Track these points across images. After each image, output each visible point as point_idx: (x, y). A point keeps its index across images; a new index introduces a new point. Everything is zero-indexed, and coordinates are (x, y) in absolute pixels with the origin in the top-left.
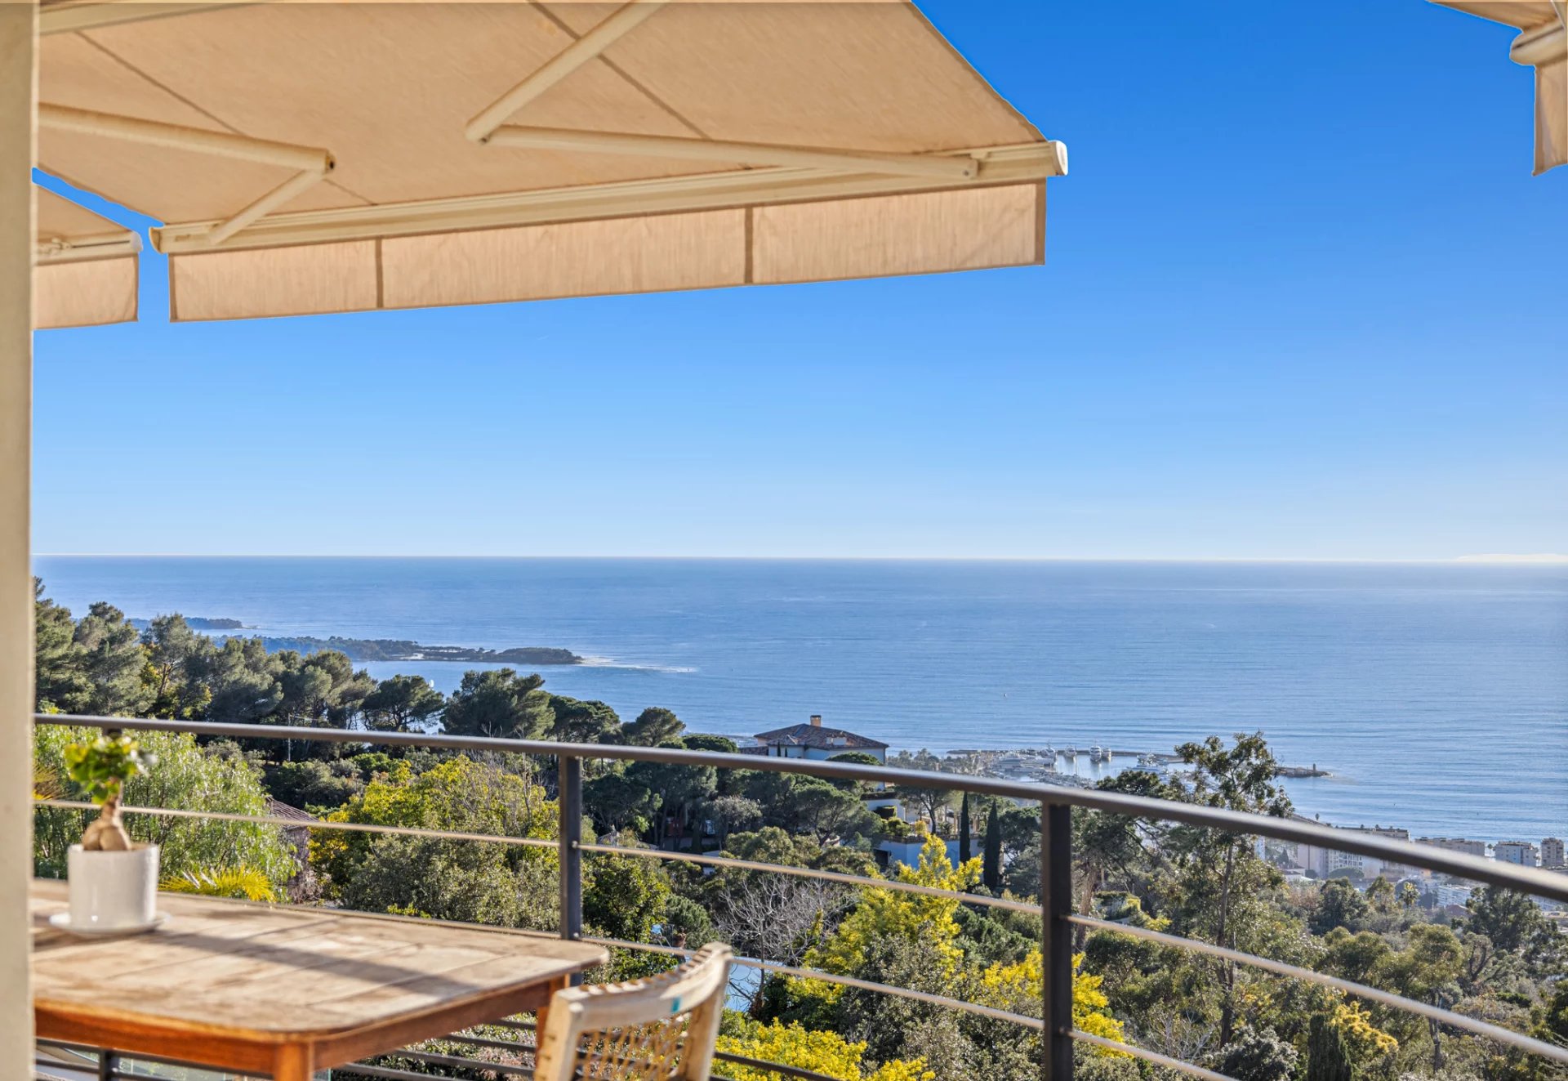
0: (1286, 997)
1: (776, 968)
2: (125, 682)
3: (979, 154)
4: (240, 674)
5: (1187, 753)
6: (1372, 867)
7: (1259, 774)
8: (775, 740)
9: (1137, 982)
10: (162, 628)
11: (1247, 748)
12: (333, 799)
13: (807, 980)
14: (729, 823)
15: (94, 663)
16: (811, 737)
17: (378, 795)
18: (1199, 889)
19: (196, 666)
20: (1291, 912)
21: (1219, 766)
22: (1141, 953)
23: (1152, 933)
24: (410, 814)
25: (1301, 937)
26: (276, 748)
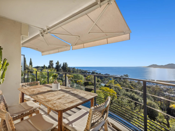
0: (129, 86)
1: (105, 84)
2: (78, 72)
3: (124, 32)
4: (83, 71)
5: (124, 75)
6: (132, 80)
7: (127, 76)
8: (105, 74)
9: (122, 85)
10: (80, 70)
11: (127, 75)
12: (87, 77)
13: (107, 85)
14: (103, 78)
15: (77, 71)
16: (107, 74)
17: (88, 77)
18: (125, 81)
19: (81, 71)
20: (129, 82)
21: (125, 76)
22: (122, 84)
23: (122, 83)
24: (89, 77)
25: (129, 84)
26: (84, 75)
